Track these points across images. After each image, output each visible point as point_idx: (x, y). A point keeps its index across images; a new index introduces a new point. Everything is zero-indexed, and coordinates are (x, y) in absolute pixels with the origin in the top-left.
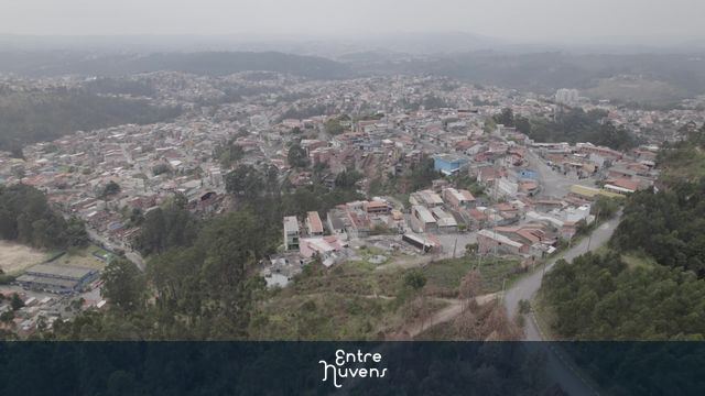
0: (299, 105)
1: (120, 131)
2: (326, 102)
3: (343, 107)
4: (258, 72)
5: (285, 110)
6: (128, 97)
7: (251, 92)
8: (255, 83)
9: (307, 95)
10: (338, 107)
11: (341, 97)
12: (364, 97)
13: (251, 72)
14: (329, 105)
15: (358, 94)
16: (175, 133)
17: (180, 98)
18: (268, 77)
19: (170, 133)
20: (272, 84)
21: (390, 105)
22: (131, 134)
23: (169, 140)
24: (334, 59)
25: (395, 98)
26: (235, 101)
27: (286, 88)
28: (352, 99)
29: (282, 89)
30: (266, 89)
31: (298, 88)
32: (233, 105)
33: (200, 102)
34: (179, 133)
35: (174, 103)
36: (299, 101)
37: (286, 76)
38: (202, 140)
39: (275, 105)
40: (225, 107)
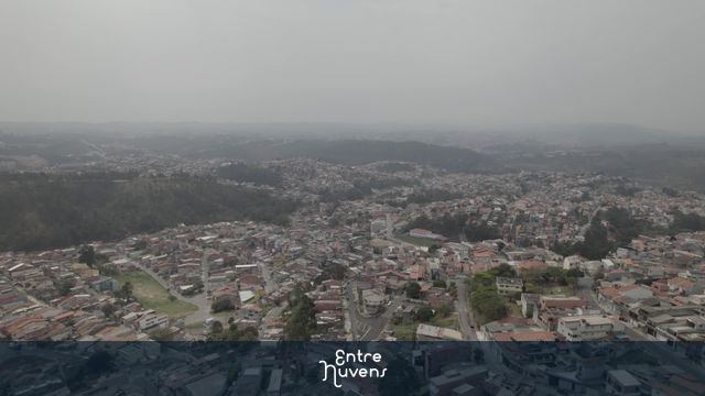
0: (434, 210)
1: (212, 231)
2: (469, 209)
3: (490, 218)
4: (394, 162)
5: (414, 216)
6: (250, 186)
7: (382, 186)
8: (390, 175)
9: (445, 196)
10: (484, 218)
11: (488, 204)
12: (520, 205)
13: (386, 162)
14: (472, 214)
15: (511, 200)
16: (267, 243)
17: (306, 189)
18: (406, 168)
19: (263, 242)
20: (407, 176)
21: (559, 219)
22: (221, 237)
23: (259, 250)
24: (478, 150)
25: (565, 209)
26: (360, 198)
27: (423, 181)
28: (503, 208)
29: (419, 183)
30: (401, 182)
31: (436, 183)
32: (355, 203)
33: (325, 195)
34: (272, 244)
35: (297, 194)
36: (433, 205)
37: (424, 168)
38: (297, 256)
39: (404, 205)
40: (346, 204)
